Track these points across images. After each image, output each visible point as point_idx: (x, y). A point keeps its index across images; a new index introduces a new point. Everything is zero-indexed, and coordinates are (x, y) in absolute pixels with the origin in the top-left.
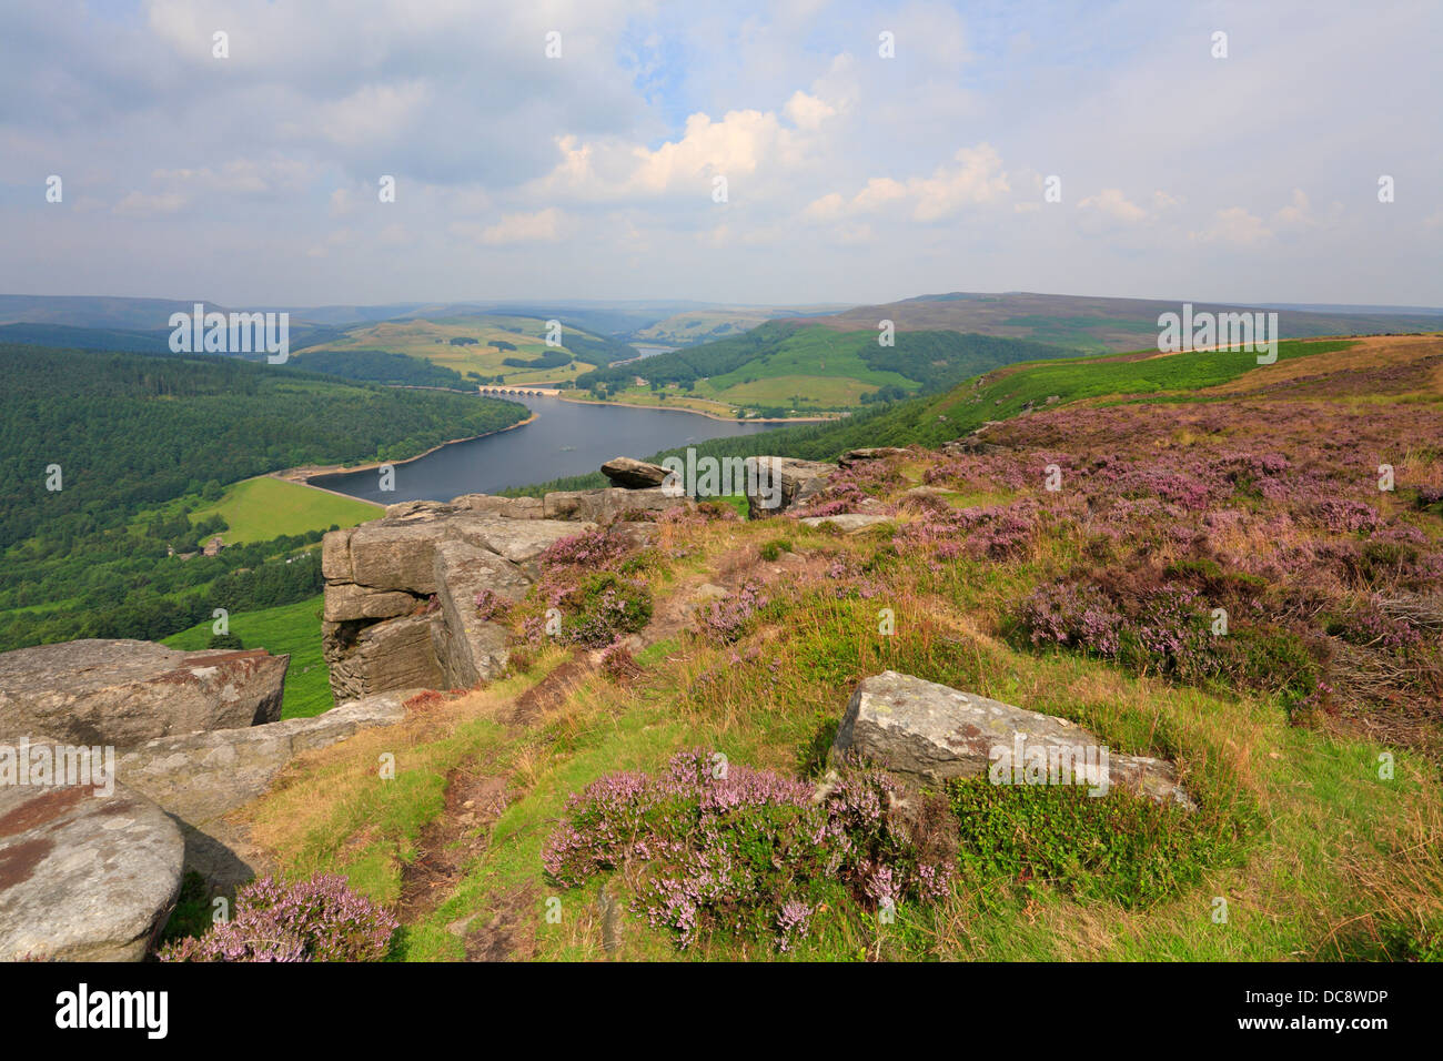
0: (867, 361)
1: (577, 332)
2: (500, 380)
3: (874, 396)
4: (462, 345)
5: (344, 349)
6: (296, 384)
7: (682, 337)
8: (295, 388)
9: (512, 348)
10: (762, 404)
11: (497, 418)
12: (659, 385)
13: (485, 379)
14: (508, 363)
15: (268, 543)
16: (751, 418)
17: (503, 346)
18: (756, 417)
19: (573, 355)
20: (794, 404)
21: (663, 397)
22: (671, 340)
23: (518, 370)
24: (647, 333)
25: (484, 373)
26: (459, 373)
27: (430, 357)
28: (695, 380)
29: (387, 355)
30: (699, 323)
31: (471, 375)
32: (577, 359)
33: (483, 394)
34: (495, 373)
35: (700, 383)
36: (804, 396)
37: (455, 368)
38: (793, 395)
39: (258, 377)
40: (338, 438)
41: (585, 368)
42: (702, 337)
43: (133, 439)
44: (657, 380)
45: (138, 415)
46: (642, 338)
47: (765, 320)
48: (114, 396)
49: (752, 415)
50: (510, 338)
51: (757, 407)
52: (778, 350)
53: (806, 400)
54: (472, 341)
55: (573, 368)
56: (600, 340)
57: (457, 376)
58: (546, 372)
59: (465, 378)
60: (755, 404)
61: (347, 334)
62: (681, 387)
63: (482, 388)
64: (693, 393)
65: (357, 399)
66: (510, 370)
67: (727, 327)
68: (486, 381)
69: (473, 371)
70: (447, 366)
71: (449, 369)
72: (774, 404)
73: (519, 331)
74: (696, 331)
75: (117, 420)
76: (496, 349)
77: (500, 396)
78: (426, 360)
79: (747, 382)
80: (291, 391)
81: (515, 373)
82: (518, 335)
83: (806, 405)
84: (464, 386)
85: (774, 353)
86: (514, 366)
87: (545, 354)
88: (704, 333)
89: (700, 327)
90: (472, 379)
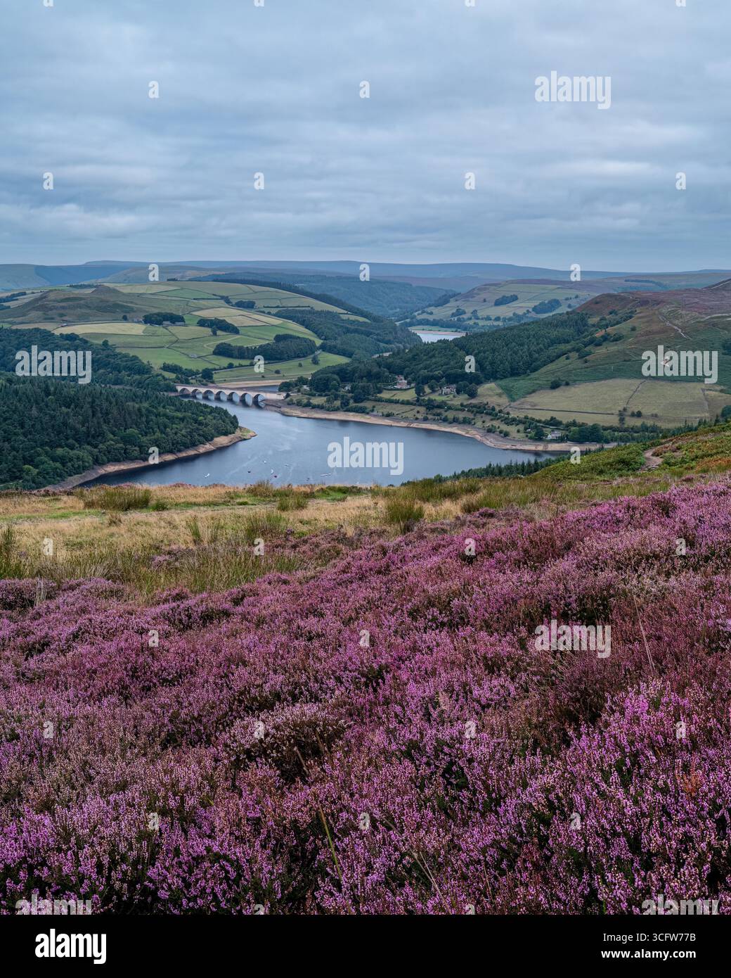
1: (331, 308)
2: (207, 376)
4: (159, 323)
7: (488, 318)
9: (231, 329)
13: (184, 374)
14: (222, 351)
17: (218, 326)
19: (318, 342)
23: (236, 362)
25: (186, 364)
26: (146, 364)
30: (515, 298)
31: (166, 368)
32: (323, 348)
34: (200, 366)
37: (144, 357)
41: (333, 361)
44: (425, 380)
46: (431, 318)
54: (175, 319)
55: (315, 362)
56: (361, 319)
57: (147, 369)
59: (157, 372)
63: (179, 388)
66: (225, 361)
67: (555, 304)
68: (185, 377)
69: (170, 361)
70: (132, 353)
71: (135, 359)
73: (249, 306)
76: (207, 331)
78: (106, 344)
79: (554, 387)
81: (231, 366)
82: (247, 312)
86: (230, 356)
87: (279, 338)
88: (520, 312)
89: (514, 304)
90: (167, 375)
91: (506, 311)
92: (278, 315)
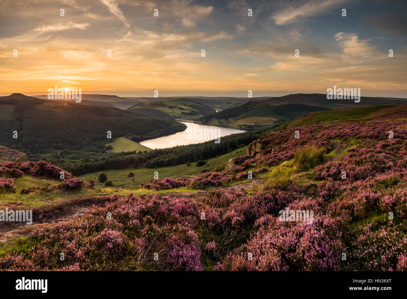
0: (275, 112)
1: (201, 105)
2: (180, 118)
3: (277, 122)
4: (171, 108)
5: (144, 108)
6: (132, 115)
9: (184, 110)
10: (247, 124)
12: (219, 120)
14: (182, 113)
15: (120, 153)
17: (181, 109)
19: (199, 112)
21: (221, 123)
23: (185, 115)
25: (176, 115)
28: (229, 118)
30: (231, 103)
31: (173, 116)
32: (200, 113)
34: (179, 116)
37: (169, 114)
38: (255, 122)
40: (139, 129)
41: (202, 116)
44: (219, 118)
47: (248, 102)
49: (244, 127)
50: (183, 107)
53: (259, 123)
54: (174, 107)
55: (198, 116)
56: (206, 107)
57: (170, 116)
58: (192, 116)
60: (245, 124)
61: (145, 104)
62: (225, 120)
63: (175, 119)
64: (228, 122)
65: (144, 120)
66: (183, 115)
67: (238, 104)
68: (176, 118)
69: (174, 115)
70: (167, 113)
72: (250, 124)
73: (185, 105)
76: (179, 110)
78: (163, 112)
79: (243, 118)
80: (130, 117)
81: (184, 116)
83: (259, 124)
85: (250, 110)
87: (192, 111)
88: (232, 105)
89: (231, 104)
90: (172, 117)
91: (229, 105)
92: (191, 107)
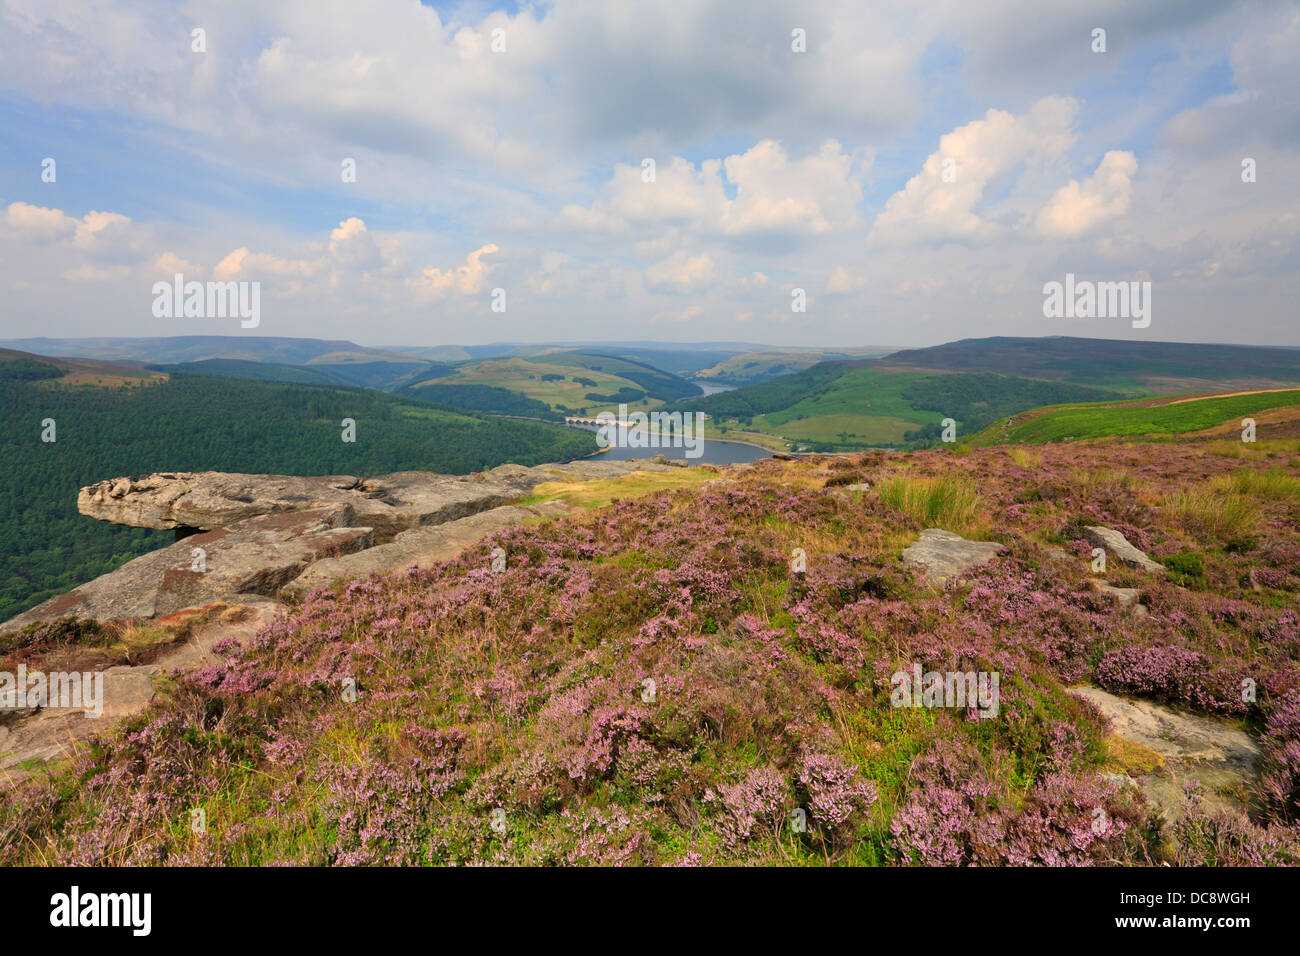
0: (911, 402)
1: (651, 372)
2: (583, 412)
3: (916, 434)
4: (551, 381)
5: (454, 383)
6: (420, 412)
7: (742, 377)
8: (419, 415)
9: (594, 384)
10: (813, 439)
11: (581, 446)
12: (720, 420)
13: (570, 410)
14: (590, 397)
16: (803, 451)
17: (586, 382)
18: (807, 451)
19: (646, 392)
20: (843, 440)
21: (724, 431)
22: (731, 379)
23: (598, 404)
24: (708, 373)
25: (570, 406)
26: (549, 405)
27: (525, 391)
28: (752, 416)
29: (490, 388)
30: (756, 364)
31: (558, 407)
32: (649, 395)
33: (568, 424)
34: (579, 406)
35: (758, 419)
36: (851, 433)
37: (545, 400)
38: (841, 432)
39: (390, 405)
40: (453, 458)
41: (655, 403)
42: (759, 376)
43: (299, 453)
44: (719, 415)
45: (302, 434)
46: (706, 377)
47: (818, 362)
48: (286, 419)
49: (804, 449)
50: (591, 375)
51: (807, 442)
52: (827, 390)
53: (854, 436)
54: (560, 378)
55: (645, 403)
56: (668, 378)
57: (547, 408)
59: (553, 409)
60: (806, 437)
61: (456, 370)
62: (740, 422)
63: (568, 419)
64: (751, 428)
65: (467, 425)
66: (592, 403)
67: (781, 367)
68: (571, 413)
69: (561, 404)
70: (539, 398)
71: (540, 402)
72: (824, 439)
73: (599, 369)
74: (753, 372)
75: (288, 437)
76: (580, 385)
77: (582, 426)
78: (522, 394)
79: (799, 418)
80: (415, 418)
81: (596, 407)
82: (599, 373)
83: (853, 441)
84: (553, 417)
85: (824, 393)
86: (595, 400)
87: (621, 390)
88: (761, 372)
90: (558, 411)
92: (616, 375)
